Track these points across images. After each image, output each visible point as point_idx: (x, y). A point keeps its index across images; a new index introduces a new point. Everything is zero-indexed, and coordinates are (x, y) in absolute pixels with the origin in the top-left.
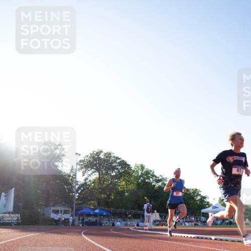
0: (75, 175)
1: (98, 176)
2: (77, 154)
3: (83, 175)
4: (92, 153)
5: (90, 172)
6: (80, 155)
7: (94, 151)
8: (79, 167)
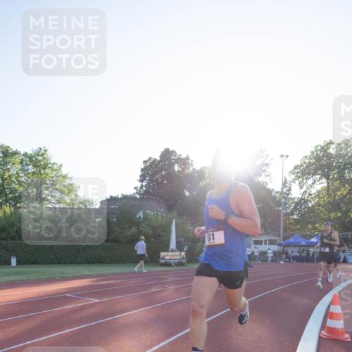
0: (289, 190)
1: (326, 185)
2: (282, 156)
3: (301, 188)
4: (313, 150)
5: (310, 182)
6: (287, 156)
7: (318, 146)
8: (293, 177)
